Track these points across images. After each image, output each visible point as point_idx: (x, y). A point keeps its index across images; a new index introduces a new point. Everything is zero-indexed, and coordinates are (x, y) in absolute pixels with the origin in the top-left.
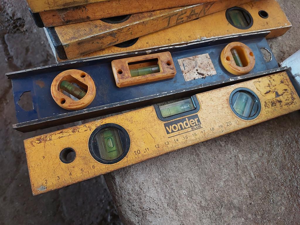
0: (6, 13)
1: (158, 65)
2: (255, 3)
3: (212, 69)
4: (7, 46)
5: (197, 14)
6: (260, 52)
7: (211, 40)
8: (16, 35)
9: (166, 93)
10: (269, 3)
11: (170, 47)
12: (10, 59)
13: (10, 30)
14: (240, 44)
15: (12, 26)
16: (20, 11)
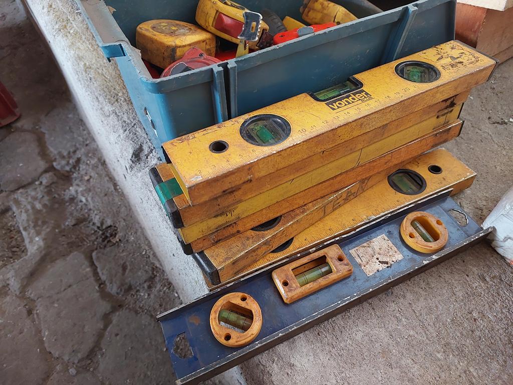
0: (91, 223)
1: (328, 263)
2: (420, 159)
3: (396, 252)
4: (97, 267)
5: (354, 193)
6: (450, 216)
7: (383, 218)
8: (108, 249)
9: (349, 297)
10: (436, 154)
11: (336, 239)
12: (102, 286)
13: (98, 244)
14: (421, 213)
15: (101, 239)
16: (110, 217)
